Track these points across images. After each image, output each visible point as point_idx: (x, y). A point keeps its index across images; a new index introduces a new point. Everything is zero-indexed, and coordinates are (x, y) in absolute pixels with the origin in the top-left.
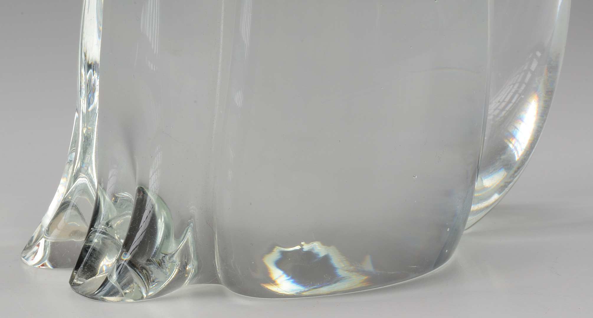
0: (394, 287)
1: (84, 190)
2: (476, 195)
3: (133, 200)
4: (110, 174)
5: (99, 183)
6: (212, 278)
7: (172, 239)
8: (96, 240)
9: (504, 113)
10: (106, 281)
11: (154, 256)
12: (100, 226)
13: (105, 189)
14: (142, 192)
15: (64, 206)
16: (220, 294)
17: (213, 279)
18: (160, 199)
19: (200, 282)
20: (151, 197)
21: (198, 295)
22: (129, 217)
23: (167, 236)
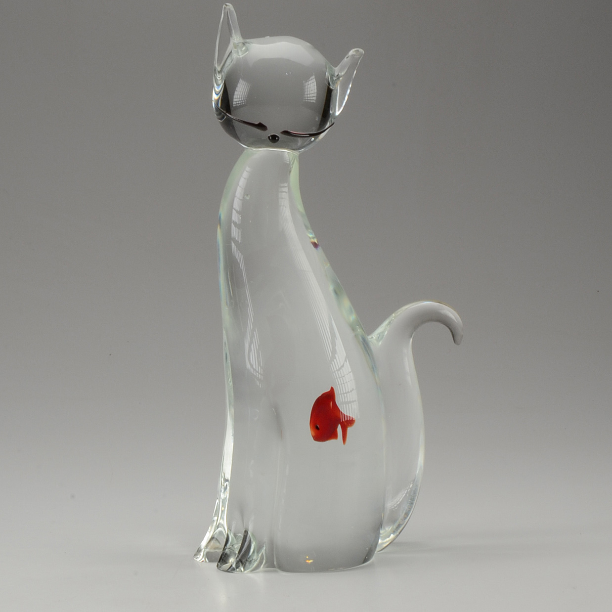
0: (354, 569)
1: (221, 532)
2: (381, 535)
3: (242, 536)
4: (233, 523)
5: (228, 529)
6: (272, 566)
7: (256, 554)
8: (227, 551)
9: (399, 502)
10: (231, 566)
11: (249, 558)
12: (228, 545)
13: (231, 530)
14: (246, 532)
15: (212, 538)
16: (276, 571)
17: (274, 567)
18: (253, 535)
19: (267, 567)
20: (249, 533)
21: (266, 571)
22: (240, 544)
23: (254, 552)
